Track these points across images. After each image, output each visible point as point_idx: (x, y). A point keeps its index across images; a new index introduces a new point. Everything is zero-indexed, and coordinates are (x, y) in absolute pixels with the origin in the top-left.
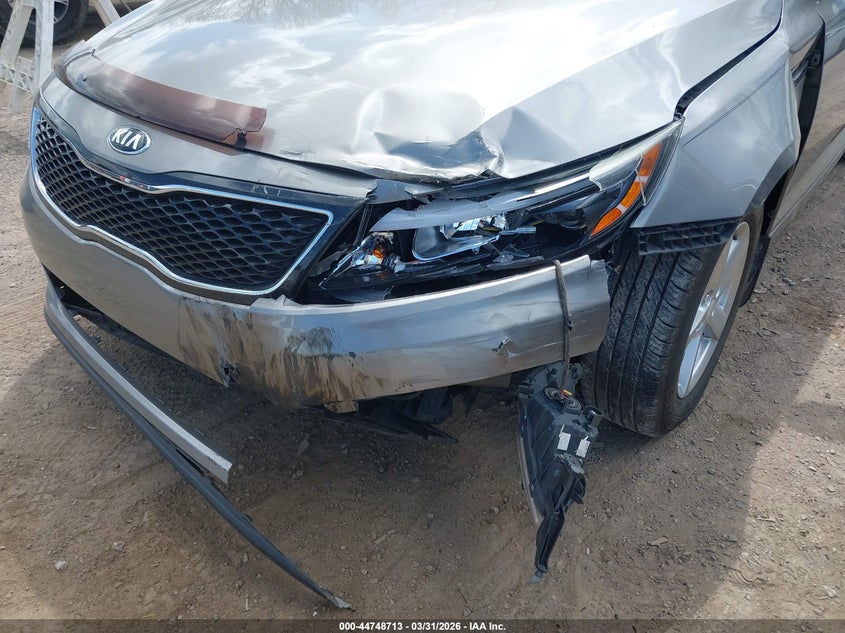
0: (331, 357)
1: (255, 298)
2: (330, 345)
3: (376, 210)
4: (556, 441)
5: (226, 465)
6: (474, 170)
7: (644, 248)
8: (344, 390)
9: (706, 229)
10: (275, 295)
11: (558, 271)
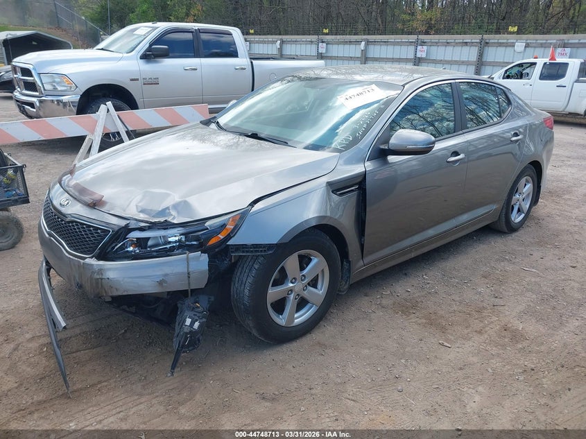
0: (102, 279)
1: (87, 258)
2: (102, 274)
3: (127, 230)
4: (185, 321)
5: (63, 324)
6: (162, 220)
7: (232, 252)
8: (106, 292)
9: (261, 247)
10: (92, 257)
11: (188, 256)
